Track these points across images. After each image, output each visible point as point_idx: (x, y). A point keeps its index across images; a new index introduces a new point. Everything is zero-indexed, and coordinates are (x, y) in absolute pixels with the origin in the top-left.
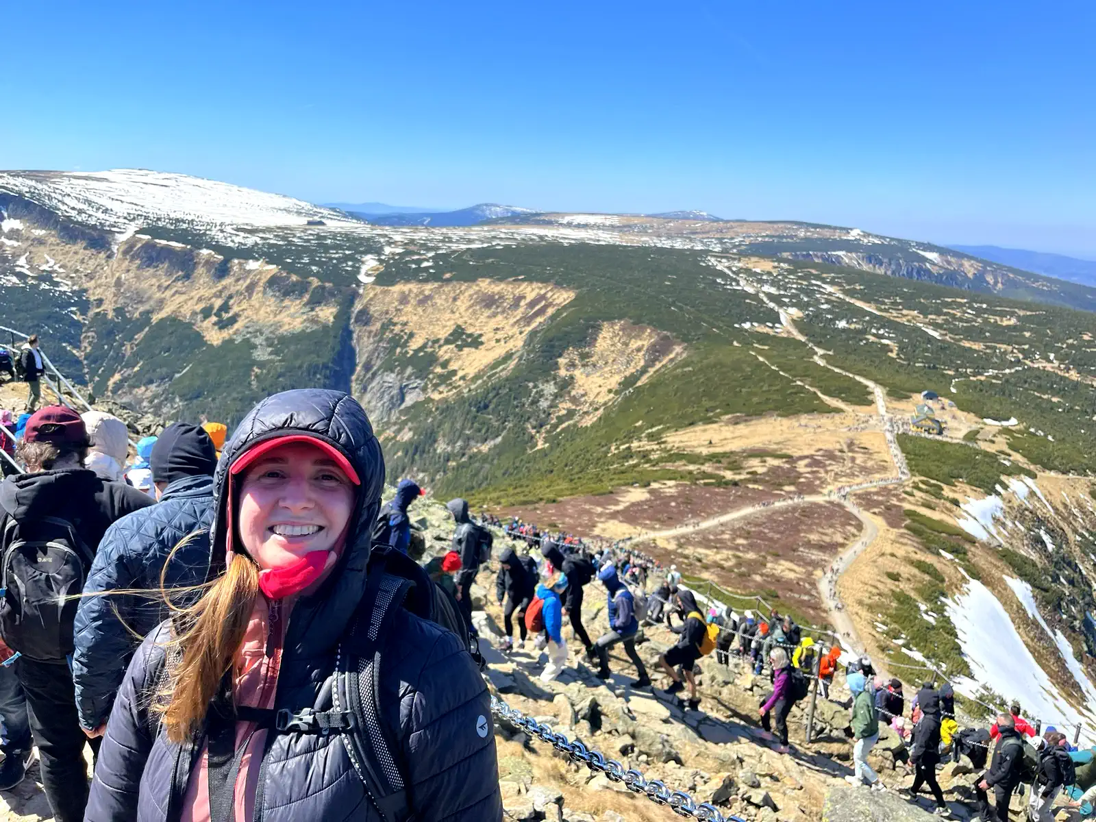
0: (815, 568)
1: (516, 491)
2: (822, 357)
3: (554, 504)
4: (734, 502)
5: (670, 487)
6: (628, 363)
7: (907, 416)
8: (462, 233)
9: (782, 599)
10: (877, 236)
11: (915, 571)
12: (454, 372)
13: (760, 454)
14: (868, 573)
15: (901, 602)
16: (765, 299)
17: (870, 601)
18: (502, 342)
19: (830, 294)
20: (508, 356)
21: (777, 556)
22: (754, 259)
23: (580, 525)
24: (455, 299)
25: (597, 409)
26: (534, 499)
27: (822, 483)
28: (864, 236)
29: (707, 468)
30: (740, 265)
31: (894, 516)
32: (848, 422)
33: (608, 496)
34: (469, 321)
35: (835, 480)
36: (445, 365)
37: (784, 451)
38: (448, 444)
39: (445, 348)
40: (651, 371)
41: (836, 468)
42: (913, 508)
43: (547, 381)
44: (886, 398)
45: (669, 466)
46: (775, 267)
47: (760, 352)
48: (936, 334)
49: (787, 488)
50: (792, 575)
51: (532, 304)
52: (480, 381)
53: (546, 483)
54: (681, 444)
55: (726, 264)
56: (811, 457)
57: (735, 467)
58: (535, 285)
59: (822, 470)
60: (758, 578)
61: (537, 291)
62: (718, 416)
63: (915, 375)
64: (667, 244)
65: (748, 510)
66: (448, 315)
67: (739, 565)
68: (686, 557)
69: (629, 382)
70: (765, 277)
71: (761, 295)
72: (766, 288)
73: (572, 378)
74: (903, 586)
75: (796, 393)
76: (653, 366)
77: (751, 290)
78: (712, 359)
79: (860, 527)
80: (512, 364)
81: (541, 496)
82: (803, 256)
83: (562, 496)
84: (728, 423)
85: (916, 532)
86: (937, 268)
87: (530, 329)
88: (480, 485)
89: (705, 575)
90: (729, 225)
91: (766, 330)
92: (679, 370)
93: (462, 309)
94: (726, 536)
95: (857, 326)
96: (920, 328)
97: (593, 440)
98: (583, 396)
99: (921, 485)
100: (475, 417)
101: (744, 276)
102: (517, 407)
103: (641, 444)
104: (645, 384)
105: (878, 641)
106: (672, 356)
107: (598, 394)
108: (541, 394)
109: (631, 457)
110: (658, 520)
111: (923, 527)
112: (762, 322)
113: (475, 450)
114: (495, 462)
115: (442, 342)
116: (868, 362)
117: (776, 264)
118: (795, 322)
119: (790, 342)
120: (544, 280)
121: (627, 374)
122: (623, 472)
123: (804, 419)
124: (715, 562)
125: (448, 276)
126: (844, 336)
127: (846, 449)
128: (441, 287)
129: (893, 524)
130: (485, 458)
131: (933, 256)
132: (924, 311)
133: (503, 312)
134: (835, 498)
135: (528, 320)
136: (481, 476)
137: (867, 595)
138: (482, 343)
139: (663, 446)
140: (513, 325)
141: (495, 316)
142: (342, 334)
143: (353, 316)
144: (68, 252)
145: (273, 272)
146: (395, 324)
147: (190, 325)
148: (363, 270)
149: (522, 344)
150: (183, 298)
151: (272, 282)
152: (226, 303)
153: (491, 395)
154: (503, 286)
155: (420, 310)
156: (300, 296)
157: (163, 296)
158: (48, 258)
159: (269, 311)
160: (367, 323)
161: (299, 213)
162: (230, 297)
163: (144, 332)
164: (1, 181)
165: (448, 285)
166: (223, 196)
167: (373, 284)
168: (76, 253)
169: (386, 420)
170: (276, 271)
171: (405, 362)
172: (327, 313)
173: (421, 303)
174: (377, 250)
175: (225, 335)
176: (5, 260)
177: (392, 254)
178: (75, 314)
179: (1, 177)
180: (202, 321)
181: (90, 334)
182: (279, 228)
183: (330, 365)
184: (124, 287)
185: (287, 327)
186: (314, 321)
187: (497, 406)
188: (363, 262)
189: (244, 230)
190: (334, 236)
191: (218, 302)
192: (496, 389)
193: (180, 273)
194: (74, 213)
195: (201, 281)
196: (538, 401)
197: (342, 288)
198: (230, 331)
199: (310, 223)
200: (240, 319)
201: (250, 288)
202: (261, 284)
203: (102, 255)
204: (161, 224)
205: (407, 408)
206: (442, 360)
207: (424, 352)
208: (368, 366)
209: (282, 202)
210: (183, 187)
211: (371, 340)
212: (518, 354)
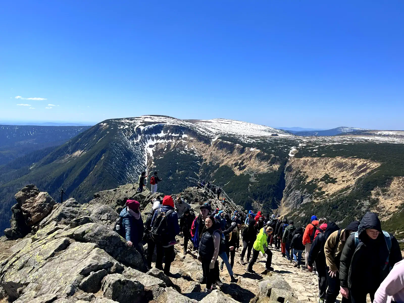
8: (330, 139)
12: (324, 192)
18: (345, 182)
20: (348, 188)
24: (326, 164)
25: (389, 214)
34: (331, 173)
36: (320, 189)
39: (321, 182)
43: (366, 200)
51: (360, 167)
52: (334, 197)
58: (361, 160)
61: (362, 162)
66: (322, 170)
73: (378, 199)
80: (349, 191)
87: (358, 177)
93: (329, 168)
97: (386, 227)
98: (383, 208)
100: (332, 211)
102: (351, 209)
107: (390, 208)
108: (362, 205)
115: (319, 180)
120: (366, 158)
125: (323, 155)
128: (320, 159)
133: (346, 170)
135: (357, 174)
138: (336, 182)
140: (351, 175)
141: (343, 172)
142: (281, 175)
143: (286, 168)
144: (199, 144)
145: (259, 152)
146: (301, 172)
147: (231, 168)
148: (290, 152)
149: (354, 183)
150: (229, 159)
151: (258, 155)
152: (242, 162)
153: (339, 203)
154: (347, 159)
155: (311, 167)
156: (267, 160)
157: (223, 159)
158: (193, 146)
159: (256, 165)
160: (290, 171)
161: (269, 132)
162: (244, 160)
163: (217, 170)
164: (183, 123)
165: (323, 158)
166: (245, 126)
167: (294, 157)
168: (201, 145)
169: (295, 208)
170: (260, 151)
171: (304, 187)
172: (276, 167)
173: (312, 165)
174: (296, 145)
175: (241, 172)
176: (182, 146)
177: (302, 146)
178: (198, 163)
179: (183, 122)
180: (234, 167)
181: (202, 169)
182: (262, 137)
183: (276, 185)
184: (213, 155)
185: (262, 171)
186: (271, 169)
187: (341, 208)
188: (291, 149)
189: (250, 138)
190: (281, 139)
191: (240, 161)
192: (342, 201)
193: (229, 151)
194: (201, 133)
195: (235, 154)
196: (361, 208)
197: (282, 158)
198: (243, 171)
199: (272, 135)
200: (246, 168)
201: (251, 157)
202: (254, 156)
203: (208, 145)
204: (225, 136)
205: (304, 205)
206: (319, 187)
207: (312, 183)
208: (290, 187)
209: (263, 128)
210: (233, 124)
211: (292, 177)
212: (353, 187)
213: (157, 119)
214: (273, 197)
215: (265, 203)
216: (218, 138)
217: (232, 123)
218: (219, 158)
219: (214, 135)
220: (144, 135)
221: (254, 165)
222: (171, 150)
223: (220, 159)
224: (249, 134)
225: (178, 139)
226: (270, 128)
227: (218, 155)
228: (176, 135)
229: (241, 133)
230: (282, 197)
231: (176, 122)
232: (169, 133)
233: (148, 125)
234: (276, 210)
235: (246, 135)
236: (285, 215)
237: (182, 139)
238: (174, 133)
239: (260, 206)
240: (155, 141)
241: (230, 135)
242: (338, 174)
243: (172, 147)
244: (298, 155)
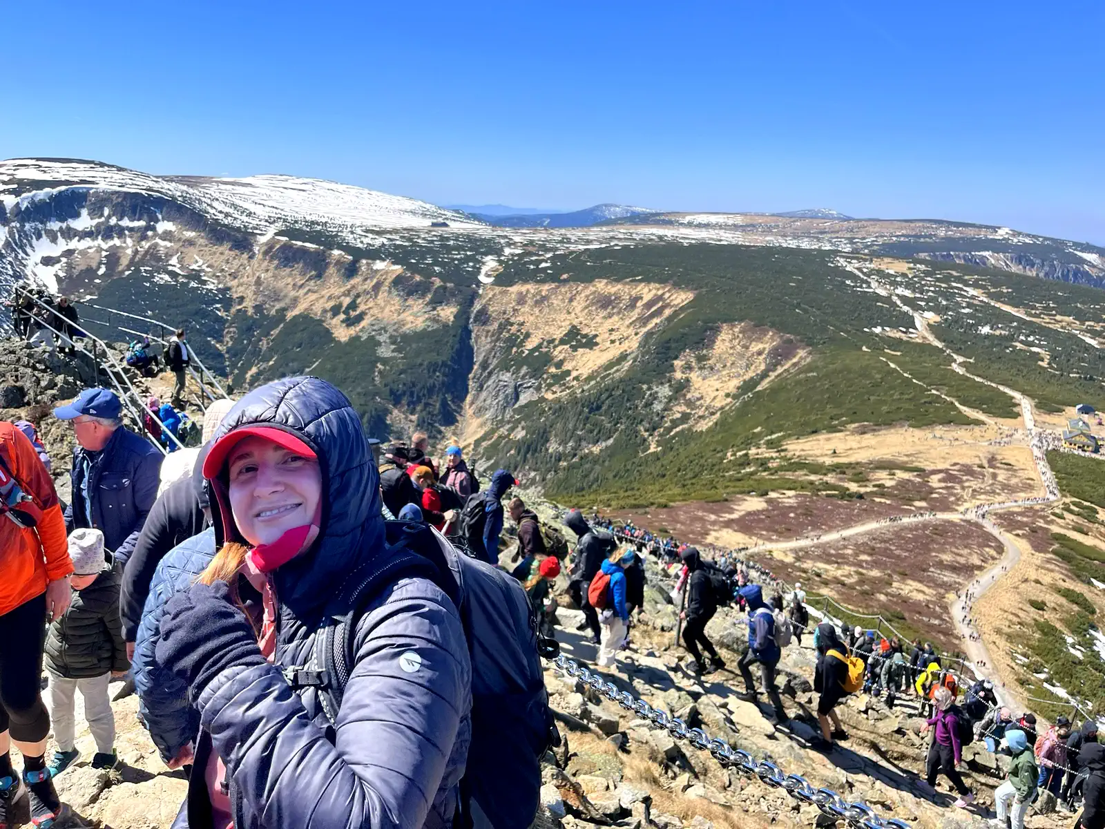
0: (947, 591)
1: (626, 494)
2: (960, 364)
3: (665, 510)
4: (858, 515)
5: (789, 497)
6: (748, 366)
7: (1059, 431)
8: (580, 234)
9: (909, 621)
10: (1028, 235)
11: (1063, 601)
12: (568, 373)
13: (889, 466)
14: (1009, 600)
15: (1045, 634)
16: (899, 302)
17: (1008, 630)
18: (618, 343)
19: (973, 297)
20: (623, 357)
21: (904, 575)
22: (886, 260)
23: (693, 532)
24: (571, 300)
25: (713, 414)
26: (644, 503)
27: (958, 500)
28: (1014, 235)
29: (830, 478)
30: (872, 266)
31: (1040, 539)
32: (990, 434)
33: (723, 503)
34: (584, 322)
35: (973, 497)
36: (559, 365)
37: (916, 464)
38: (560, 444)
39: (560, 348)
40: (773, 375)
41: (975, 484)
42: (1063, 531)
43: (662, 384)
44: (1034, 410)
45: (789, 475)
46: (910, 269)
47: (892, 358)
48: (1093, 343)
49: (918, 504)
50: (920, 597)
51: (649, 305)
52: (593, 383)
53: (657, 487)
54: (802, 453)
55: (857, 265)
56: (946, 471)
57: (861, 478)
58: (652, 285)
59: (958, 486)
60: (882, 597)
61: (654, 292)
62: (844, 424)
63: (1068, 387)
64: (792, 244)
65: (872, 526)
66: (563, 316)
67: (862, 582)
68: (805, 571)
69: (748, 386)
70: (898, 279)
71: (895, 298)
72: (900, 291)
73: (688, 380)
74: (1048, 615)
75: (930, 403)
76: (774, 371)
77: (882, 292)
78: (838, 365)
79: (1000, 549)
80: (626, 365)
81: (651, 500)
82: (943, 256)
83: (674, 501)
84: (853, 433)
85: (1065, 558)
86: (1095, 270)
87: (645, 330)
88: (590, 487)
89: (825, 591)
90: (860, 224)
91: (898, 335)
92: (802, 376)
93: (578, 310)
94: (850, 552)
95: (1003, 332)
96: (1075, 336)
97: (707, 445)
98: (699, 399)
99: (1072, 507)
100: (587, 418)
101: (876, 277)
102: (630, 409)
103: (760, 451)
104: (766, 389)
105: (1016, 674)
106: (795, 360)
107: (715, 398)
108: (654, 397)
109: (749, 464)
110: (776, 531)
111: (1072, 552)
112: (894, 326)
113: (587, 451)
114: (607, 463)
115: (557, 342)
116: (1014, 371)
117: (912, 265)
118: (932, 328)
119: (925, 348)
120: (662, 281)
121: (747, 377)
122: (739, 480)
123: (939, 430)
124: (835, 578)
125: (565, 276)
126: (987, 343)
127: (986, 466)
128: (558, 287)
129: (1038, 547)
130: (596, 460)
131: (1092, 257)
132: (1081, 317)
133: (619, 313)
134: (971, 516)
135: (644, 321)
136: (591, 477)
137: (1007, 623)
138: (597, 344)
139: (783, 454)
140: (628, 327)
141: (610, 317)
142: (462, 334)
143: (473, 316)
144: (215, 253)
145: (398, 273)
146: (512, 324)
147: (321, 322)
148: (483, 271)
149: (637, 345)
150: (314, 296)
151: (398, 281)
152: (354, 302)
153: (604, 396)
154: (619, 286)
155: (536, 310)
156: (423, 296)
157: (297, 294)
158: (197, 258)
159: (393, 309)
160: (484, 323)
161: (424, 215)
162: (358, 296)
163: (279, 329)
164: (156, 186)
165: (564, 285)
166: (354, 199)
167: (493, 284)
168: (222, 254)
169: (500, 418)
170: (401, 271)
171: (520, 361)
172: (448, 313)
173: (537, 303)
174: (497, 252)
175: (353, 331)
176: (159, 259)
177: (512, 255)
178: (220, 310)
179: (156, 182)
180: (332, 319)
181: (231, 329)
182: (405, 229)
183: (449, 363)
184: (264, 285)
185: (409, 326)
186: (435, 320)
187: (610, 407)
188: (484, 263)
189: (372, 232)
190: (457, 237)
191: (346, 301)
192: (609, 390)
193: (313, 273)
194: (221, 216)
195: (332, 281)
196: (652, 404)
197: (463, 288)
198: (358, 329)
199: (434, 225)
200: (366, 317)
201: (377, 288)
202: (387, 283)
203: (245, 256)
204: (297, 226)
205: (522, 407)
206: (556, 360)
207: (541, 352)
208: (484, 366)
209: (408, 204)
210: (318, 191)
211: (489, 339)
212: (633, 356)
213: (60, 172)
214: (444, 395)
215: (422, 411)
216: (276, 234)
217: (317, 188)
218: (282, 294)
219: (263, 223)
220: (18, 225)
221: (387, 310)
222: (123, 272)
223: (285, 296)
224: (369, 223)
225: (144, 237)
226: (424, 205)
227: (281, 284)
228: (136, 224)
229: (344, 219)
230: (467, 392)
231: (130, 182)
232: (109, 217)
233: (30, 192)
234: (453, 427)
235: (358, 224)
236: (476, 438)
237: (156, 235)
238: (126, 218)
239: (411, 421)
240: (62, 245)
241: (313, 223)
242: (598, 326)
243: (124, 262)
244: (504, 279)
